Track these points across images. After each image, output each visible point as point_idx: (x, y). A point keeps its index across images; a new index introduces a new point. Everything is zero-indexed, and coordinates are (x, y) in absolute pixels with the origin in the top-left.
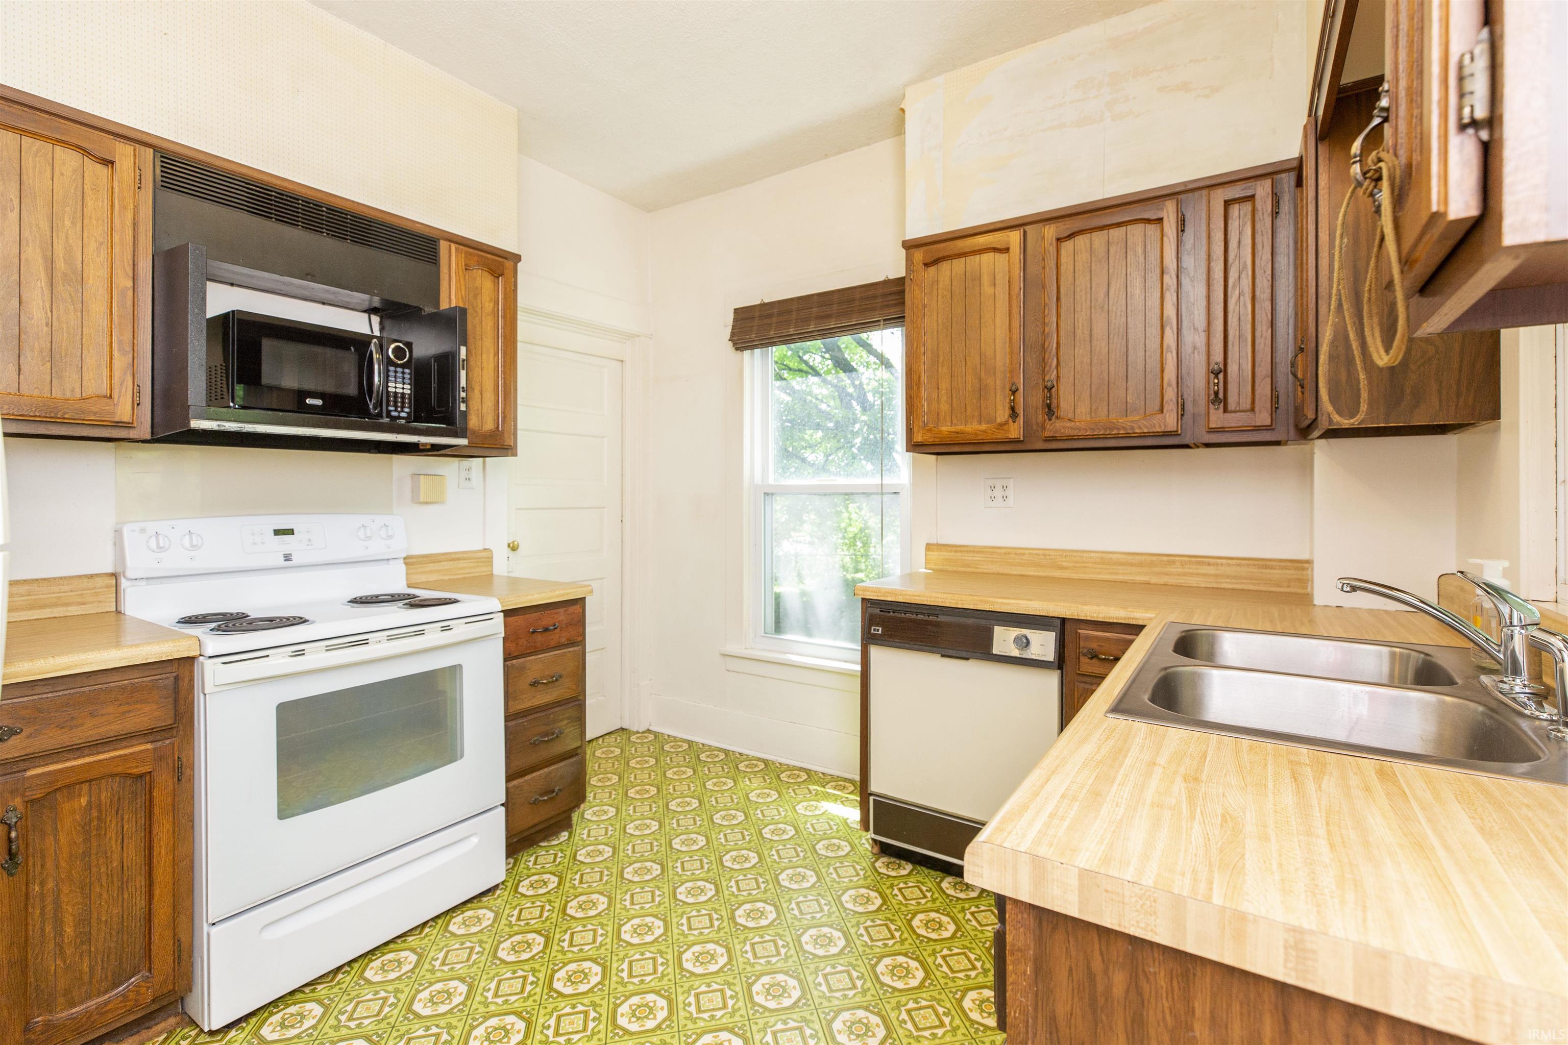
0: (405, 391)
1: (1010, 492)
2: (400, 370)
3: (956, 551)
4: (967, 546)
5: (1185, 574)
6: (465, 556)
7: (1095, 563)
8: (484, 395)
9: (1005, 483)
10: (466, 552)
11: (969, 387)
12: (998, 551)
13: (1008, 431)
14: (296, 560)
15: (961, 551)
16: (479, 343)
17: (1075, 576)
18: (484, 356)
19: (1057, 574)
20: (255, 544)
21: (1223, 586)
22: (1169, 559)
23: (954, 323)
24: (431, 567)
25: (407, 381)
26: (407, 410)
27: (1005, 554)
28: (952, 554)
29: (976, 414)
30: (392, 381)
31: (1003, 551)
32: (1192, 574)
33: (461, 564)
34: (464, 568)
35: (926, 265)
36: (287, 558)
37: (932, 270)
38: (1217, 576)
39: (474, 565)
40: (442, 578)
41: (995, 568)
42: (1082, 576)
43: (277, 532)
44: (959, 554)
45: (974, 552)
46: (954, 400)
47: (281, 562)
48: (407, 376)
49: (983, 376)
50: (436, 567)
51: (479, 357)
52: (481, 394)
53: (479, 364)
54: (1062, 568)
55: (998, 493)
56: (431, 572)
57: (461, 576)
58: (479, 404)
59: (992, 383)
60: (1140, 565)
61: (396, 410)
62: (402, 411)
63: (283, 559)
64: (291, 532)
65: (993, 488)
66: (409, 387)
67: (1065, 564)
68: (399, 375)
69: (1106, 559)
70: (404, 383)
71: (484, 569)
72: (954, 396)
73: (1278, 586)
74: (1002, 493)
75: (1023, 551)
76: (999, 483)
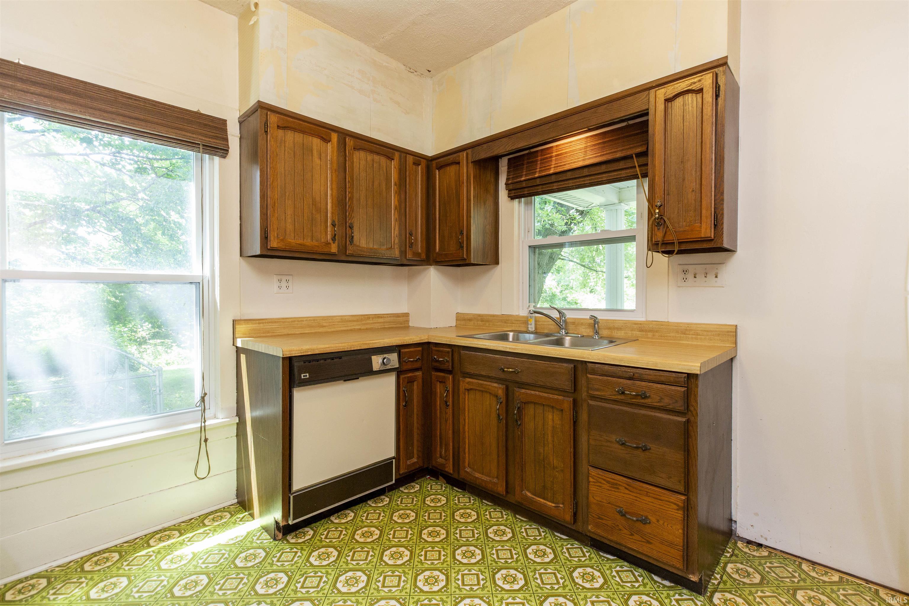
1: (290, 283)
3: (259, 323)
4: (266, 319)
5: (373, 323)
7: (338, 322)
9: (288, 278)
11: (306, 218)
12: (288, 320)
13: (330, 248)
15: (263, 323)
17: (329, 330)
19: (321, 330)
21: (386, 326)
22: (367, 317)
23: (296, 173)
27: (292, 322)
28: (257, 325)
29: (310, 234)
31: (291, 320)
32: (375, 323)
35: (278, 127)
37: (281, 132)
38: (384, 322)
41: (286, 331)
42: (333, 330)
44: (261, 325)
45: (272, 322)
46: (296, 223)
49: (314, 212)
54: (324, 327)
55: (284, 284)
59: (319, 218)
60: (357, 321)
65: (280, 281)
67: (324, 324)
69: (343, 320)
72: (296, 220)
73: (401, 324)
74: (287, 284)
75: (302, 319)
76: (284, 278)
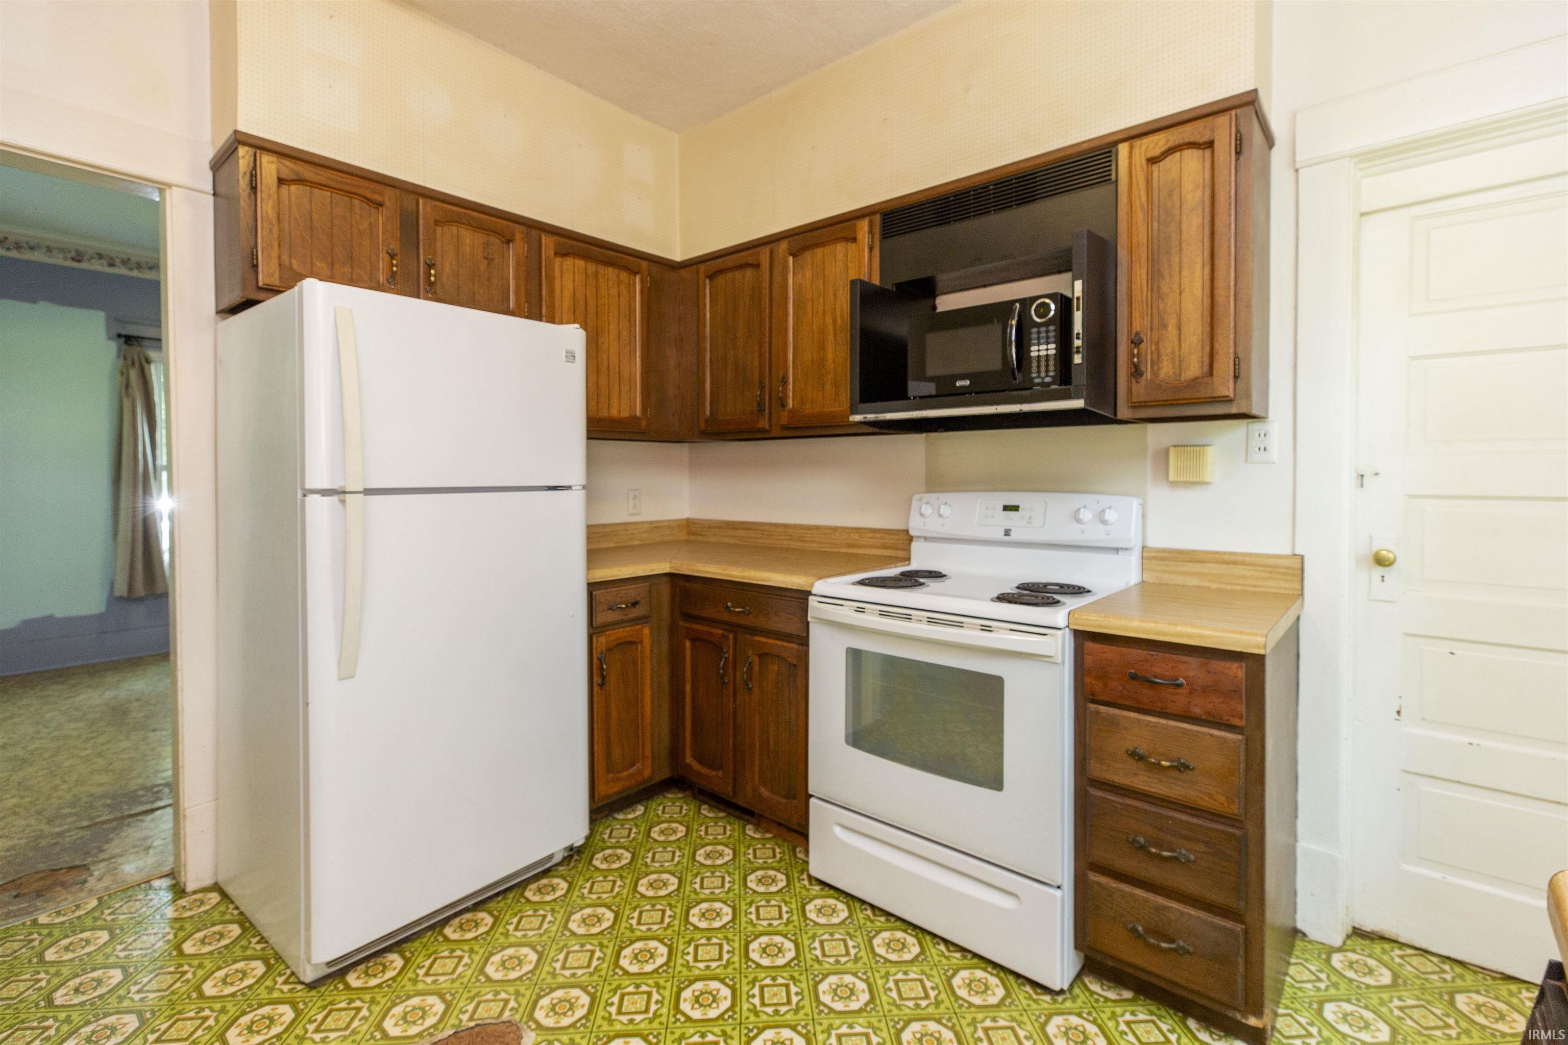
0: (1050, 352)
2: (1043, 329)
6: (1248, 559)
8: (1185, 330)
10: (1256, 555)
14: (1014, 536)
16: (1175, 259)
18: (1185, 272)
20: (987, 517)
24: (1190, 567)
25: (1052, 339)
26: (1051, 374)
30: (1034, 345)
33: (1240, 571)
34: (1245, 577)
36: (1007, 533)
39: (1264, 575)
40: (1207, 584)
43: (1006, 508)
47: (1000, 535)
48: (1052, 334)
50: (1198, 568)
51: (1176, 278)
52: (1179, 329)
53: (1175, 286)
56: (1191, 574)
57: (1239, 588)
58: (1176, 343)
61: (1039, 377)
62: (1047, 376)
63: (1003, 533)
64: (1015, 508)
66: (1053, 346)
68: (1043, 335)
70: (1048, 343)
71: (1283, 584)
